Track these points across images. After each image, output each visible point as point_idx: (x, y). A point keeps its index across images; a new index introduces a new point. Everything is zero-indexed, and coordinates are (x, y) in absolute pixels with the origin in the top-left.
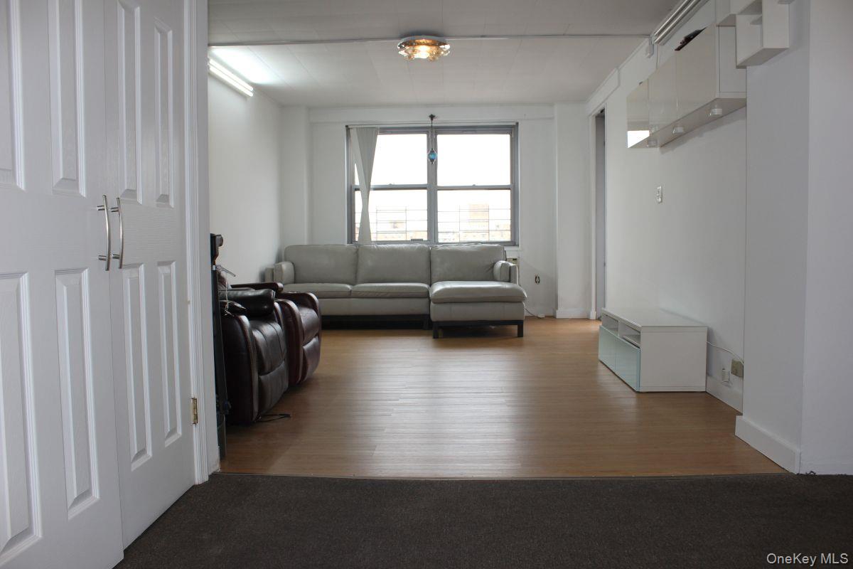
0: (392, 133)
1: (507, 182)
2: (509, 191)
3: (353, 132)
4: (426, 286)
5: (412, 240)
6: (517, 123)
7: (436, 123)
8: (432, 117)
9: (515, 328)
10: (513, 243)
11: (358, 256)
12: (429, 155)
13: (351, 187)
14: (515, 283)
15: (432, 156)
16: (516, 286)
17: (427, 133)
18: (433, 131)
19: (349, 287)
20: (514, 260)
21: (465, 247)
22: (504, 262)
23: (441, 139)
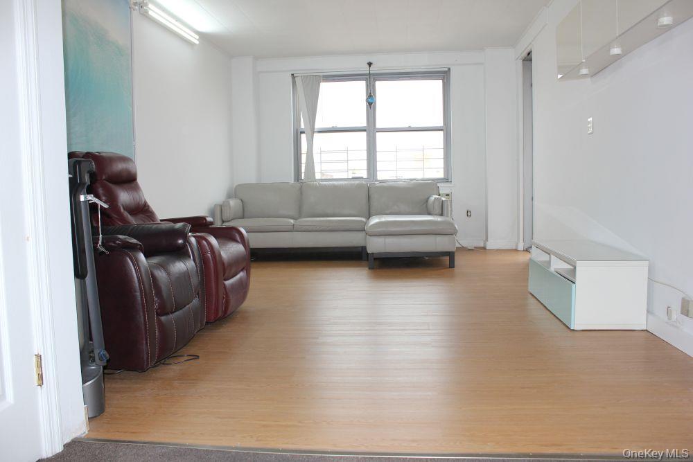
0: (334, 80)
1: (440, 123)
2: (442, 132)
3: (298, 80)
4: (364, 220)
5: (353, 178)
6: (449, 69)
7: (374, 69)
8: (370, 64)
9: (447, 259)
10: (446, 180)
11: (301, 193)
12: (367, 99)
13: (297, 130)
14: (447, 216)
15: (370, 100)
16: (449, 219)
17: (366, 80)
18: (371, 78)
19: (292, 221)
20: (447, 195)
21: (401, 184)
22: (437, 196)
23: (379, 85)
